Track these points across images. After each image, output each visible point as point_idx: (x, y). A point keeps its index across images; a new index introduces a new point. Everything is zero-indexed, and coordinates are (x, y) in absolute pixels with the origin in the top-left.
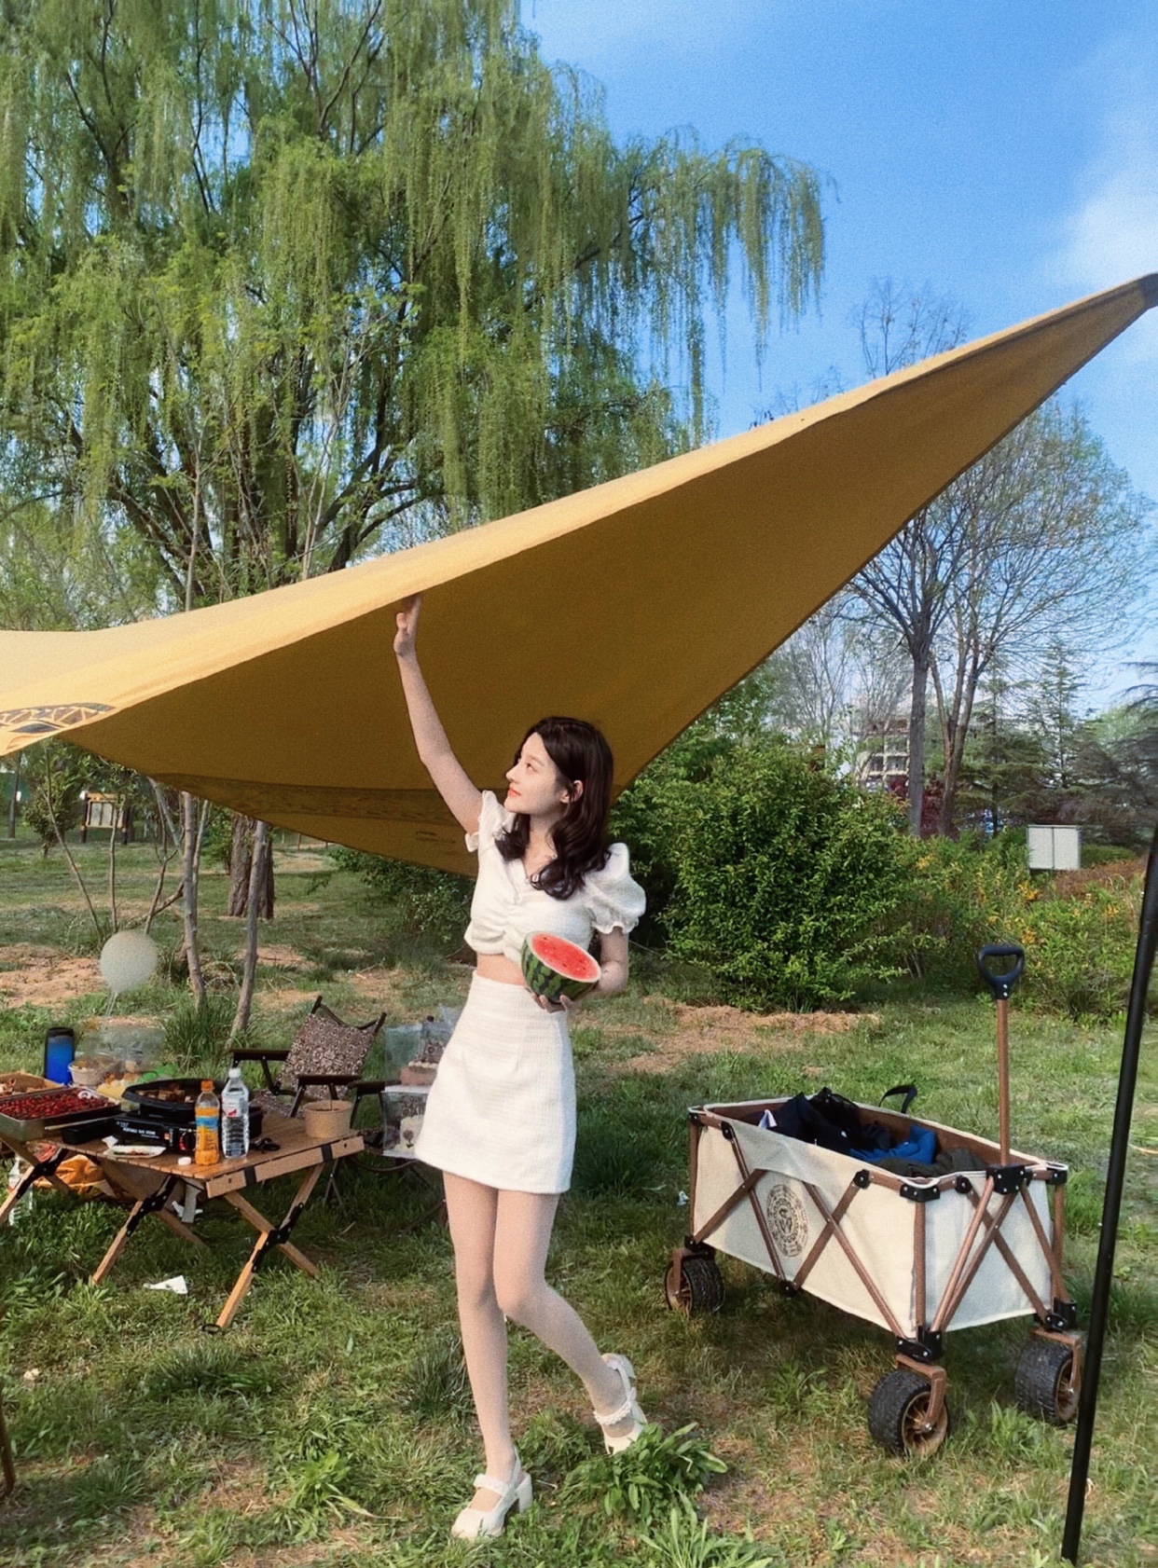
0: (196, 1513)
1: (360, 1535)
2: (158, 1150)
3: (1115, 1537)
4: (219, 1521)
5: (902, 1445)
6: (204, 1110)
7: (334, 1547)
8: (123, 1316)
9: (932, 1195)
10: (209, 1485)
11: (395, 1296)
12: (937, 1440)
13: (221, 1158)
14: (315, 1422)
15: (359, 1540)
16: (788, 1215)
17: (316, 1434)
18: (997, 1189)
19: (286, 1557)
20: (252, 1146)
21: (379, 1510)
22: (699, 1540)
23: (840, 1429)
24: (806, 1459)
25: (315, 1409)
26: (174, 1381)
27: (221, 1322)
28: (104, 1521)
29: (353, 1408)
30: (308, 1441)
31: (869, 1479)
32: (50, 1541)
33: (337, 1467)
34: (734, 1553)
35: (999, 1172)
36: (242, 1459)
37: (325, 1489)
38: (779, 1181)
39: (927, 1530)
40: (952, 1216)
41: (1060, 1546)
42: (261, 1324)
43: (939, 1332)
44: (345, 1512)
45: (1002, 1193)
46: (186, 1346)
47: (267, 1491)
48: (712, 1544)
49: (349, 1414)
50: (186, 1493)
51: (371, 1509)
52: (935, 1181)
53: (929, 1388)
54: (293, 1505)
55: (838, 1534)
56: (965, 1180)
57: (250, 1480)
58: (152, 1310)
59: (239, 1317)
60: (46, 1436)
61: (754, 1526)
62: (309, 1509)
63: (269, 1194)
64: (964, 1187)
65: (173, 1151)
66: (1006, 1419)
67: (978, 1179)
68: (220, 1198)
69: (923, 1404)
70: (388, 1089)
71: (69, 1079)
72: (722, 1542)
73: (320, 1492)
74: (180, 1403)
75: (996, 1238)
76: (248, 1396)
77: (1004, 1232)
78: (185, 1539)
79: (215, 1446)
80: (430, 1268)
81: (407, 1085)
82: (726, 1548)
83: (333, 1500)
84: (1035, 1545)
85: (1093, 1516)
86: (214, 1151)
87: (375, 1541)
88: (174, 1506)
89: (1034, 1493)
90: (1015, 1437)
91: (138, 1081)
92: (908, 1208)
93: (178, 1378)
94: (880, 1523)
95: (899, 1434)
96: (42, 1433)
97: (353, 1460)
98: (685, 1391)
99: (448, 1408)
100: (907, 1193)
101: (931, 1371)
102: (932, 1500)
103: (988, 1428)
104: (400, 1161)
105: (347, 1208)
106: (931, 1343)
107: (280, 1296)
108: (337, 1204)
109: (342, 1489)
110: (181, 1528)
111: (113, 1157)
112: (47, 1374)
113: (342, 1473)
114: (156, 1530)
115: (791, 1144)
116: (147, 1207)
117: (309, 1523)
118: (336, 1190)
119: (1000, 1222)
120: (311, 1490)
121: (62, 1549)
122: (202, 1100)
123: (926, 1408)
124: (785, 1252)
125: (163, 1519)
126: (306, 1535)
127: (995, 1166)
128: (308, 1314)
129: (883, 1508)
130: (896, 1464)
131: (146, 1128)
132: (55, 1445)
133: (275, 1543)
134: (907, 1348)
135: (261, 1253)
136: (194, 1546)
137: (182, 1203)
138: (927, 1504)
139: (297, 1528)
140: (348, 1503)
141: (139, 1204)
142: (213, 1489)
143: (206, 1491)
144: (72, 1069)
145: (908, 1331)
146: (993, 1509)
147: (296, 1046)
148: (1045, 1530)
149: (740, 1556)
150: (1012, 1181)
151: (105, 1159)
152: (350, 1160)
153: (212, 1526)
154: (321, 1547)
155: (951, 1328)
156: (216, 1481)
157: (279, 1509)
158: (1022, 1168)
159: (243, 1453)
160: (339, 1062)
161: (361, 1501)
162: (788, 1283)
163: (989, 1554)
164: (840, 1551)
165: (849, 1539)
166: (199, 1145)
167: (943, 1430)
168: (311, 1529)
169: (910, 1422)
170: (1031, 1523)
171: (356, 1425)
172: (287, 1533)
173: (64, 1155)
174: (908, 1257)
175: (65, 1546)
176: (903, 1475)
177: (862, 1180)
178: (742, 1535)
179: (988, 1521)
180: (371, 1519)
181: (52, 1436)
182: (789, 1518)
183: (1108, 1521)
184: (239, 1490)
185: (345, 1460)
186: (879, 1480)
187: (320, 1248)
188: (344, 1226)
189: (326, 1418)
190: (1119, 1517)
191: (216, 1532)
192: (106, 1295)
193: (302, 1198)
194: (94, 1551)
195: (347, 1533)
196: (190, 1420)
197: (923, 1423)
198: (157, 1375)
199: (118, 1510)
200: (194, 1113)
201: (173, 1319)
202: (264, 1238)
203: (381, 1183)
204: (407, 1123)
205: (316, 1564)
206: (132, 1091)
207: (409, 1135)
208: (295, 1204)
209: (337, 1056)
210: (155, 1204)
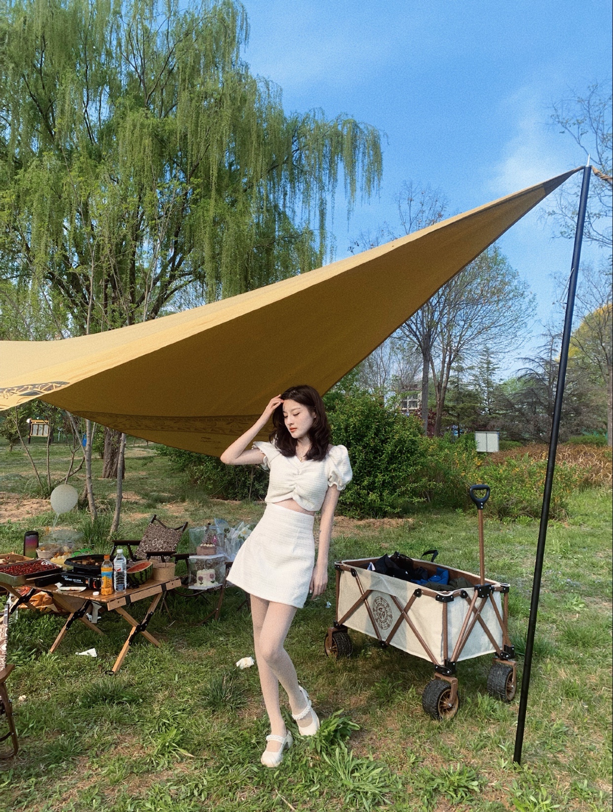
0: (109, 759)
1: (189, 766)
2: (83, 588)
3: (536, 751)
4: (121, 762)
5: (438, 714)
6: (105, 569)
7: (176, 772)
8: (66, 668)
9: (450, 599)
10: (113, 746)
11: (196, 654)
12: (454, 711)
13: (114, 591)
14: (163, 715)
15: (188, 768)
16: (383, 610)
17: (164, 720)
18: (479, 596)
19: (153, 778)
20: (128, 586)
21: (196, 753)
22: (349, 761)
23: (409, 708)
24: (394, 721)
25: (162, 709)
26: (94, 698)
28: (64, 765)
29: (181, 707)
30: (161, 724)
31: (424, 730)
32: (38, 775)
33: (176, 735)
34: (365, 767)
35: (480, 588)
36: (129, 734)
37: (170, 745)
38: (380, 595)
39: (452, 751)
40: (459, 609)
41: (513, 756)
42: (134, 670)
43: (454, 662)
44: (180, 755)
45: (481, 597)
46: (98, 682)
47: (142, 748)
48: (354, 763)
49: (179, 711)
50: (103, 750)
51: (192, 753)
52: (451, 593)
53: (450, 688)
54: (155, 753)
55: (412, 755)
56: (465, 592)
57: (134, 743)
58: (80, 665)
59: (122, 667)
60: (32, 727)
61: (373, 753)
62: (163, 755)
64: (464, 595)
65: (90, 589)
66: (485, 701)
67: (470, 591)
68: (114, 611)
69: (447, 695)
70: (191, 557)
71: (36, 556)
72: (359, 761)
73: (168, 747)
74: (98, 708)
75: (478, 618)
76: (130, 704)
77: (483, 616)
78: (105, 771)
79: (115, 728)
80: (213, 641)
81: (200, 555)
82: (361, 764)
83: (175, 750)
84: (501, 756)
85: (526, 743)
86: (110, 589)
87: (196, 768)
88: (97, 755)
89: (500, 733)
90: (489, 709)
91: (70, 556)
92: (440, 606)
93: (96, 697)
94: (430, 749)
95: (437, 709)
96: (31, 726)
97: (183, 732)
98: (337, 694)
99: (225, 705)
100: (439, 599)
101: (451, 680)
102: (453, 738)
103: (476, 705)
104: (195, 591)
105: (171, 614)
106: (450, 667)
107: (142, 656)
108: (166, 612)
109: (178, 745)
110: (102, 767)
111: (61, 593)
112: (30, 697)
113: (178, 738)
114: (90, 768)
115: (384, 578)
116: (76, 616)
117: (164, 761)
118: (166, 606)
119: (480, 611)
120: (164, 746)
121: (44, 779)
123: (449, 697)
124: (382, 628)
125: (93, 762)
126: (162, 767)
127: (479, 585)
128: (156, 664)
129: (432, 742)
130: (436, 723)
131: (77, 578)
132: (37, 730)
133: (148, 771)
134: (440, 670)
135: (133, 636)
136: (109, 774)
137: (91, 614)
138: (451, 740)
139: (158, 764)
140: (182, 751)
141: (72, 615)
142: (116, 748)
143: (112, 749)
144: (38, 551)
145: (440, 662)
146: (481, 741)
147: (144, 539)
148: (506, 750)
149: (368, 767)
150: (485, 592)
151: (58, 594)
152: (173, 592)
153: (117, 764)
154: (170, 772)
155: (459, 660)
156: (117, 744)
157: (149, 755)
158: (490, 586)
159: (129, 731)
160: (165, 546)
161: (188, 750)
162: (383, 642)
163: (480, 762)
164: (413, 763)
165: (417, 758)
167: (456, 706)
168: (165, 764)
169: (442, 703)
170: (498, 746)
171: (183, 715)
172: (153, 767)
173: (34, 592)
174: (439, 628)
175: (46, 777)
176: (439, 728)
177: (418, 593)
178: (368, 758)
179: (479, 747)
180: (193, 758)
181: (35, 727)
182: (389, 749)
183: (532, 745)
184: (129, 747)
185: (179, 732)
186: (428, 730)
187: (159, 633)
188: (170, 623)
189: (168, 713)
190: (537, 742)
191: (119, 768)
192: (57, 659)
193: (152, 610)
194: (60, 779)
195: (182, 765)
196: (102, 716)
197: (447, 703)
198: (85, 696)
199: (70, 759)
200: (100, 570)
201: (91, 669)
202: (134, 629)
203: (187, 602)
204: (200, 573)
205: (168, 780)
206: (69, 561)
207: (201, 579)
208: (149, 612)
209: (164, 542)
210: (79, 615)
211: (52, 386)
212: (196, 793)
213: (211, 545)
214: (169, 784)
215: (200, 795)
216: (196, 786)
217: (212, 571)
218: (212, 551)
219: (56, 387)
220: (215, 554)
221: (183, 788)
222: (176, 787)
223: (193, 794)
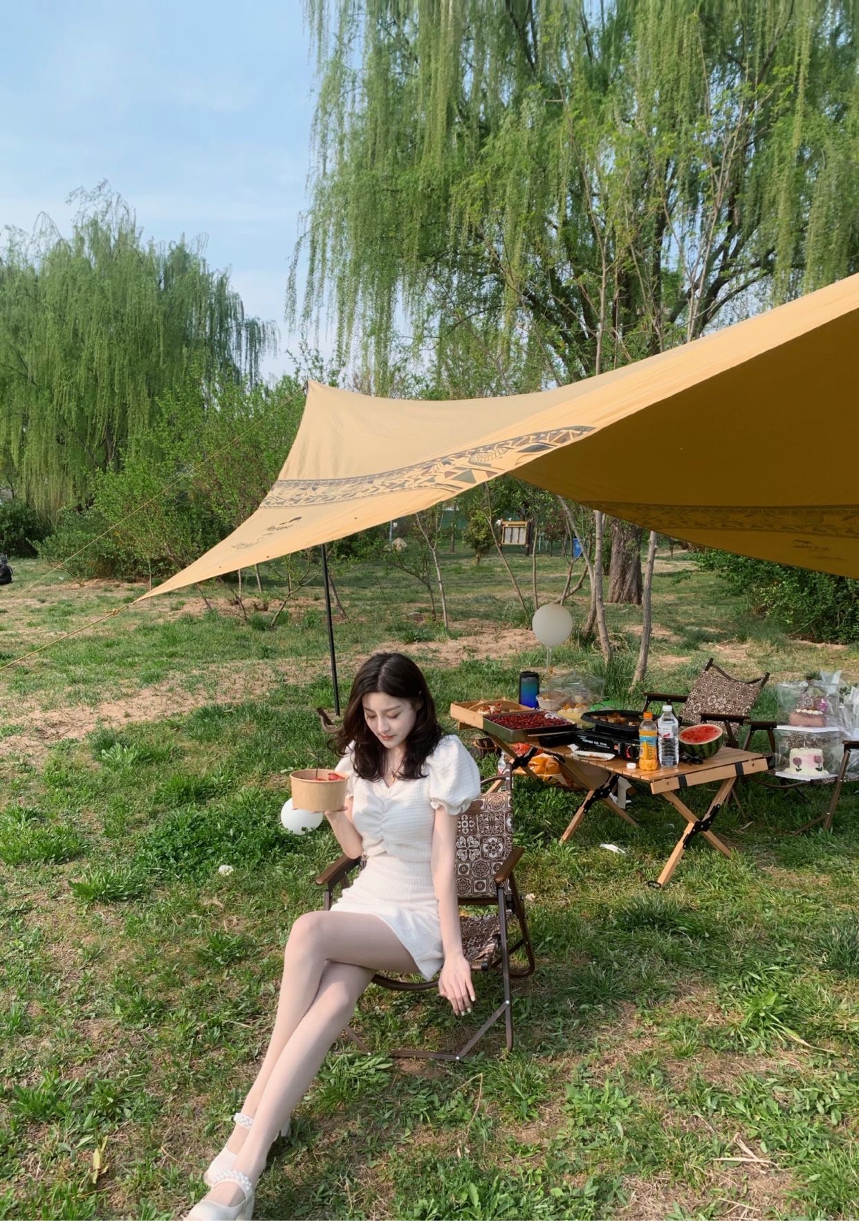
0: (668, 1015)
1: (802, 1058)
2: (610, 756)
7: (781, 1063)
8: (589, 867)
10: (674, 996)
11: (794, 878)
13: (659, 766)
14: (749, 965)
15: (801, 1062)
17: (753, 975)
19: (743, 1063)
20: (681, 760)
21: (815, 1042)
25: (747, 955)
26: (634, 918)
27: (661, 880)
28: (601, 1008)
29: (779, 960)
30: (747, 979)
32: (565, 1015)
33: (777, 1003)
36: (696, 982)
37: (768, 1018)
42: (691, 887)
44: (788, 1038)
46: (634, 894)
47: (720, 1010)
49: (777, 964)
50: (657, 999)
54: (744, 1025)
57: (704, 999)
58: (608, 865)
59: (674, 878)
60: (550, 941)
62: (756, 1029)
73: (764, 1019)
74: (637, 935)
76: (691, 937)
78: (664, 1033)
79: (672, 970)
80: (823, 862)
81: (796, 725)
83: (775, 1027)
88: (649, 1006)
91: (586, 710)
93: (637, 916)
96: (548, 939)
97: (789, 1000)
107: (703, 867)
108: (737, 807)
109: (783, 1020)
110: (659, 1025)
111: (577, 758)
112: (540, 898)
113: (780, 1008)
114: (639, 1022)
116: (597, 793)
117: (758, 1040)
118: (735, 796)
120: (756, 1015)
121: (576, 1022)
125: (644, 1015)
128: (728, 884)
131: (600, 741)
133: (732, 1051)
135: (689, 836)
136: (671, 1040)
139: (750, 1043)
140: (789, 1031)
141: (591, 794)
142: (676, 1001)
143: (672, 1000)
144: (539, 699)
151: (572, 761)
153: (683, 1027)
154: (771, 1062)
156: (678, 995)
157: (733, 1025)
168: (760, 1046)
171: (782, 973)
172: (741, 1045)
173: (534, 752)
180: (808, 1048)
181: (554, 942)
184: (698, 1004)
185: (782, 999)
188: (744, 824)
189: (758, 964)
192: (574, 851)
194: (598, 1028)
195: (791, 1055)
196: (650, 947)
198: (620, 914)
199: (610, 1003)
200: (638, 733)
201: (624, 874)
202: (691, 826)
204: (795, 753)
206: (587, 716)
207: (798, 761)
208: (714, 804)
209: (729, 701)
210: (601, 794)
211: (567, 434)
212: (820, 1109)
213: (816, 712)
214: (771, 1080)
215: (828, 1113)
216: (820, 1096)
217: (818, 752)
218: (818, 721)
219: (574, 435)
223: (814, 1108)
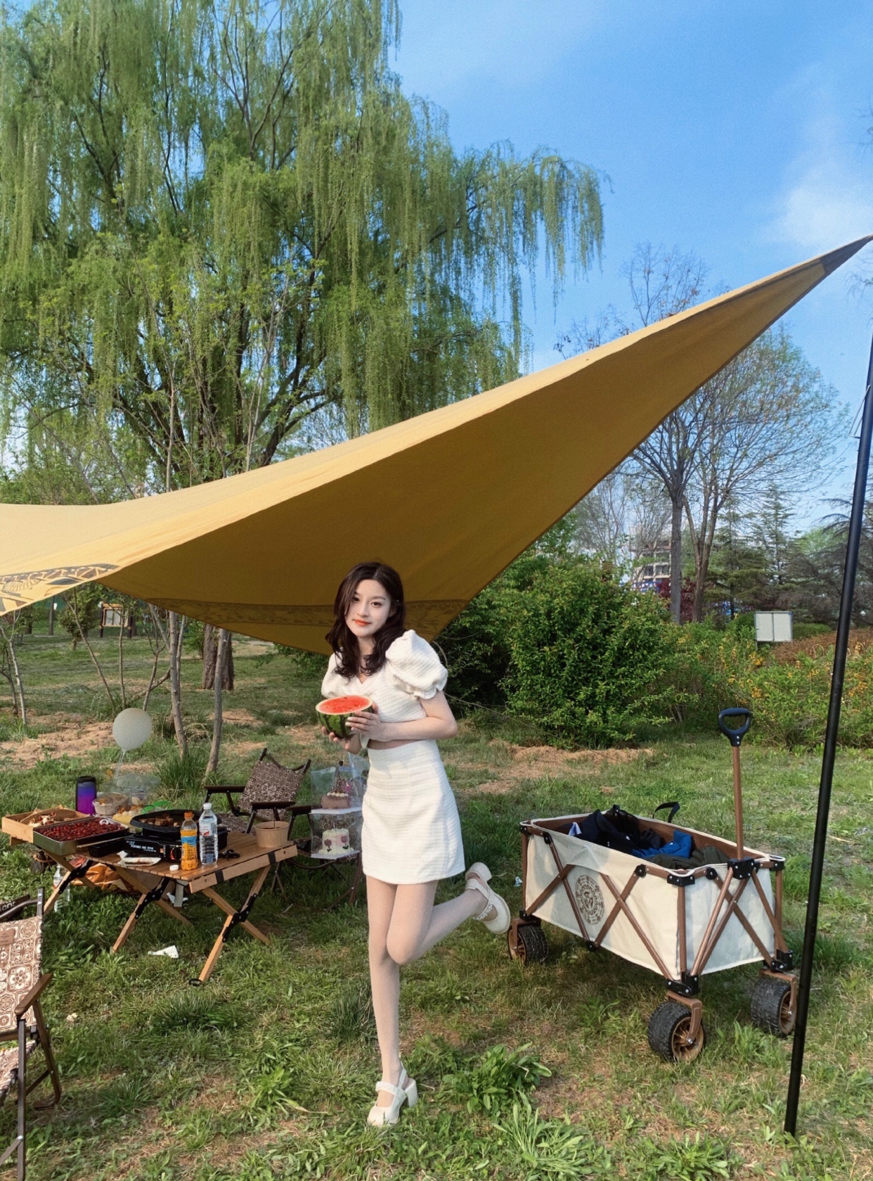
0: (187, 1112)
1: (300, 1125)
2: (156, 860)
3: (822, 1116)
4: (203, 1118)
5: (672, 1054)
6: (186, 832)
7: (282, 1134)
8: (134, 975)
9: (688, 881)
10: (195, 1092)
12: (697, 1050)
13: (199, 865)
14: (267, 1047)
15: (299, 1128)
16: (591, 895)
17: (269, 1056)
18: (735, 875)
20: (220, 856)
21: (312, 1107)
22: (533, 1124)
23: (629, 1044)
24: (606, 1064)
25: (267, 1038)
27: (202, 978)
28: (123, 1119)
29: (293, 1037)
30: (263, 1061)
31: (649, 1078)
32: (86, 1134)
34: (557, 1133)
35: (736, 864)
36: (218, 1074)
37: (274, 1094)
38: (584, 873)
39: (690, 1113)
40: (704, 896)
41: (784, 1123)
43: (696, 976)
44: (289, 1109)
45: (739, 878)
46: (178, 996)
47: (235, 1096)
48: (539, 1129)
49: (291, 1041)
50: (180, 1099)
51: (306, 1107)
52: (691, 872)
53: (690, 1015)
54: (253, 1105)
55: (628, 1118)
56: (713, 870)
58: (154, 970)
59: (214, 973)
61: (572, 1112)
62: (264, 1108)
63: (234, 889)
64: (712, 875)
65: (166, 861)
66: (744, 1034)
67: (722, 869)
69: (686, 1026)
70: (313, 812)
71: (93, 811)
72: (548, 1125)
73: (271, 1096)
74: (176, 1036)
75: (735, 909)
76: (221, 1030)
77: (741, 905)
78: (180, 1131)
79: (199, 1066)
80: (345, 935)
81: (327, 808)
82: (551, 1129)
83: (281, 1101)
84: (766, 1123)
85: (805, 1102)
86: (194, 861)
87: (310, 1129)
88: (172, 1107)
89: (765, 1085)
90: (751, 1046)
91: (141, 812)
92: (673, 891)
93: (173, 1018)
94: (657, 1109)
95: (670, 1047)
96: (80, 1059)
97: (294, 1073)
98: (522, 1019)
99: (359, 1035)
100: (672, 880)
101: (690, 1003)
102: (693, 1092)
103: (732, 1040)
104: (322, 861)
105: (287, 895)
106: (690, 984)
107: (242, 958)
108: (280, 891)
109: (287, 1093)
110: (177, 1124)
111: (125, 866)
112: (82, 1016)
115: (592, 847)
116: (149, 898)
117: (264, 1118)
118: (279, 882)
119: (737, 899)
120: (265, 1094)
121: (95, 1139)
122: (186, 825)
123: (688, 1028)
124: (589, 921)
125: (164, 1117)
126: (263, 1126)
127: (733, 860)
128: (261, 970)
129: (659, 1098)
130: (668, 1067)
131: (147, 845)
132: (89, 1067)
133: (242, 1132)
134: (674, 987)
135: (228, 929)
136: (186, 1136)
138: (690, 1095)
139: (256, 1121)
140: (291, 1103)
141: (144, 896)
142: (198, 1095)
143: (193, 1097)
144: (95, 804)
145: (675, 975)
146: (736, 1097)
147: (250, 783)
148: (773, 1112)
149: (561, 1134)
150: (745, 870)
151: (120, 867)
153: (198, 1121)
154: (273, 1134)
155: (704, 972)
156: (200, 1090)
157: (244, 1108)
158: (752, 860)
159: (219, 1070)
160: (279, 794)
161: (300, 1102)
162: (591, 943)
163: (734, 1130)
164: (630, 1130)
165: (636, 1121)
166: (184, 856)
167: (701, 1042)
168: (266, 1121)
169: (676, 1037)
170: (763, 1107)
171: (295, 1048)
172: (250, 1125)
173: (90, 864)
174: (673, 924)
175: (97, 1138)
176: (673, 1075)
177: (641, 872)
178: (562, 1120)
179: (732, 1107)
180: (307, 1114)
181: (86, 1061)
182: (595, 1107)
183: (817, 1105)
184: (216, 1095)
185: (288, 1074)
186: (656, 1079)
187: (269, 923)
188: (285, 907)
189: (275, 1044)
190: (825, 1101)
191: (201, 1126)
192: (122, 960)
193: (255, 891)
194: (117, 1141)
195: (290, 1124)
197: (686, 1038)
198: (158, 1017)
199: (133, 1112)
200: (180, 834)
201: (169, 976)
202: (230, 918)
203: (310, 876)
204: (327, 835)
205: (270, 1147)
206: (137, 819)
207: (328, 843)
208: (251, 894)
209: (278, 789)
210: (154, 896)
211: (94, 570)
212: (309, 1167)
213: (342, 795)
214: (271, 1151)
215: (314, 1169)
216: (310, 1156)
217: (345, 832)
218: (344, 803)
219: (100, 572)
220: (349, 806)
221: (291, 1158)
222: (280, 1157)
223: (304, 1168)
